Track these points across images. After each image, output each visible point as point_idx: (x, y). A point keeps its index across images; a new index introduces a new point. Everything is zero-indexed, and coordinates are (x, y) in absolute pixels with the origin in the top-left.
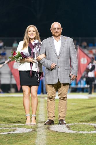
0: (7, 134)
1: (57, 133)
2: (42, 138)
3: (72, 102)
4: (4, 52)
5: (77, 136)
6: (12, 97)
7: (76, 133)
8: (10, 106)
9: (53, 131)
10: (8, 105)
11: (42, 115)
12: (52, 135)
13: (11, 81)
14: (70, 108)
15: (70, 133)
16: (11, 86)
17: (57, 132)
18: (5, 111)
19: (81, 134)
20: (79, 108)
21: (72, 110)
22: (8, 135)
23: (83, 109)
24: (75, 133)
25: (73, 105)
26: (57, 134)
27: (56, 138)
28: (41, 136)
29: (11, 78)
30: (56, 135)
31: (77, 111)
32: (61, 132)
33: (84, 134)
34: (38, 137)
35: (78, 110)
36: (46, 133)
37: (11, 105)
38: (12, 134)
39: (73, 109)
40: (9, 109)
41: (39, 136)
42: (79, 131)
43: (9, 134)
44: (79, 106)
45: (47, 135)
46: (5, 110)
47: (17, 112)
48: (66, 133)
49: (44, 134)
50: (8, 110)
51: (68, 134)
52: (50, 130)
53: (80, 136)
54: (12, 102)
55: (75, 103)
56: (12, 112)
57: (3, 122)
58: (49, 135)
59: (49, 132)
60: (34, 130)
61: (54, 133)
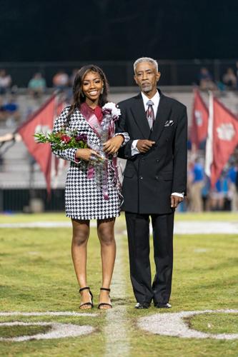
0: (27, 341)
1: (159, 340)
2: (120, 351)
3: (198, 246)
4: (12, 101)
5: (210, 347)
6: (36, 229)
7: (208, 338)
8: (32, 258)
9: (146, 333)
10: (25, 255)
11: (117, 286)
12: (146, 345)
13: (32, 179)
14: (193, 264)
15: (192, 339)
16: (33, 194)
17: (157, 334)
18: (20, 272)
19: (222, 342)
20: (215, 262)
21: (196, 269)
22: (31, 343)
23: (225, 265)
24: (204, 339)
25: (201, 255)
26: (159, 343)
27: (154, 352)
28: (115, 346)
29: (32, 171)
30: (157, 345)
31: (211, 272)
32: (168, 336)
33: (229, 340)
34: (109, 350)
35: (212, 269)
36: (129, 339)
37: (34, 254)
38: (41, 340)
39: (199, 266)
40: (30, 265)
41: (110, 348)
42: (216, 332)
43: (33, 339)
44: (216, 258)
45: (132, 345)
46: (18, 269)
47: (51, 275)
48: (183, 340)
49: (124, 341)
50: (27, 270)
51: (188, 342)
52: (138, 329)
53: (217, 347)
54: (37, 245)
55: (205, 246)
56: (37, 276)
57: (17, 306)
58: (138, 344)
59: (136, 336)
60: (98, 331)
61: (150, 339)
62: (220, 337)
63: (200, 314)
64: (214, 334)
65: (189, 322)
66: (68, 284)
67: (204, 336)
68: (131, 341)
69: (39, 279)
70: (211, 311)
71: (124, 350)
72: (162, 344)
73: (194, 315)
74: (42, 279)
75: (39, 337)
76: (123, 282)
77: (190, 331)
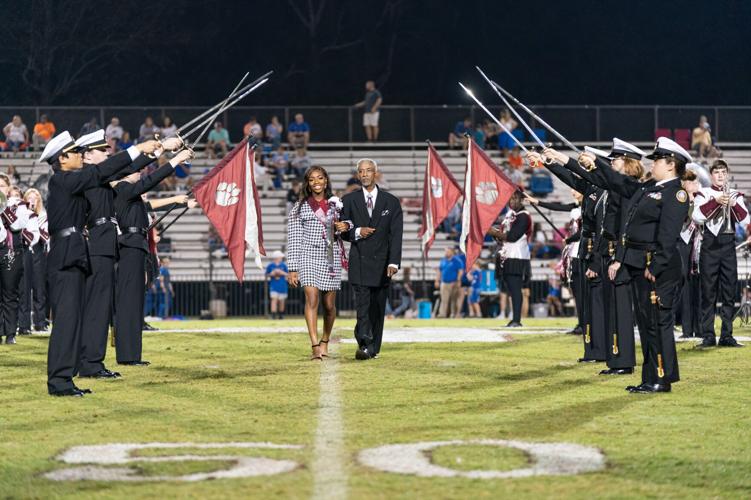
0: (203, 481)
1: (388, 479)
2: (333, 494)
5: (459, 488)
7: (457, 476)
9: (371, 471)
10: (202, 368)
11: (330, 409)
12: (370, 486)
14: (437, 382)
15: (434, 477)
16: (213, 289)
17: (385, 472)
18: (194, 392)
19: (476, 481)
20: (469, 380)
22: (208, 483)
23: (482, 385)
24: (451, 478)
25: (449, 370)
26: (388, 482)
27: (382, 495)
28: (327, 486)
30: (385, 486)
31: (463, 392)
32: (401, 474)
33: (485, 479)
34: (319, 492)
35: (463, 388)
36: (346, 478)
37: (214, 367)
38: (223, 479)
39: (446, 384)
40: (209, 382)
41: (320, 489)
42: (469, 468)
43: (212, 478)
44: (470, 374)
45: (350, 485)
46: (191, 387)
47: (238, 396)
48: (420, 479)
49: (339, 481)
50: (204, 389)
51: (428, 482)
52: (359, 465)
53: (470, 487)
54: (218, 357)
56: (218, 397)
57: (189, 436)
58: (359, 484)
59: (357, 474)
60: (303, 467)
61: (376, 478)
62: (473, 475)
63: (446, 446)
64: (465, 470)
65: (429, 455)
66: (262, 407)
67: (451, 473)
68: (349, 481)
69: (221, 401)
70: (460, 442)
71: (340, 491)
72: (392, 484)
73: (438, 447)
74: (224, 401)
75: (219, 474)
76: (339, 405)
77: (431, 467)
